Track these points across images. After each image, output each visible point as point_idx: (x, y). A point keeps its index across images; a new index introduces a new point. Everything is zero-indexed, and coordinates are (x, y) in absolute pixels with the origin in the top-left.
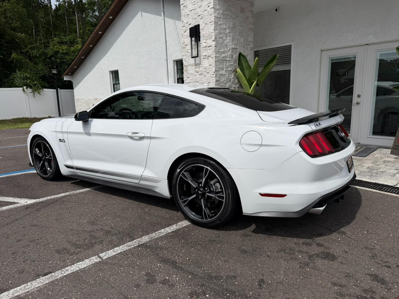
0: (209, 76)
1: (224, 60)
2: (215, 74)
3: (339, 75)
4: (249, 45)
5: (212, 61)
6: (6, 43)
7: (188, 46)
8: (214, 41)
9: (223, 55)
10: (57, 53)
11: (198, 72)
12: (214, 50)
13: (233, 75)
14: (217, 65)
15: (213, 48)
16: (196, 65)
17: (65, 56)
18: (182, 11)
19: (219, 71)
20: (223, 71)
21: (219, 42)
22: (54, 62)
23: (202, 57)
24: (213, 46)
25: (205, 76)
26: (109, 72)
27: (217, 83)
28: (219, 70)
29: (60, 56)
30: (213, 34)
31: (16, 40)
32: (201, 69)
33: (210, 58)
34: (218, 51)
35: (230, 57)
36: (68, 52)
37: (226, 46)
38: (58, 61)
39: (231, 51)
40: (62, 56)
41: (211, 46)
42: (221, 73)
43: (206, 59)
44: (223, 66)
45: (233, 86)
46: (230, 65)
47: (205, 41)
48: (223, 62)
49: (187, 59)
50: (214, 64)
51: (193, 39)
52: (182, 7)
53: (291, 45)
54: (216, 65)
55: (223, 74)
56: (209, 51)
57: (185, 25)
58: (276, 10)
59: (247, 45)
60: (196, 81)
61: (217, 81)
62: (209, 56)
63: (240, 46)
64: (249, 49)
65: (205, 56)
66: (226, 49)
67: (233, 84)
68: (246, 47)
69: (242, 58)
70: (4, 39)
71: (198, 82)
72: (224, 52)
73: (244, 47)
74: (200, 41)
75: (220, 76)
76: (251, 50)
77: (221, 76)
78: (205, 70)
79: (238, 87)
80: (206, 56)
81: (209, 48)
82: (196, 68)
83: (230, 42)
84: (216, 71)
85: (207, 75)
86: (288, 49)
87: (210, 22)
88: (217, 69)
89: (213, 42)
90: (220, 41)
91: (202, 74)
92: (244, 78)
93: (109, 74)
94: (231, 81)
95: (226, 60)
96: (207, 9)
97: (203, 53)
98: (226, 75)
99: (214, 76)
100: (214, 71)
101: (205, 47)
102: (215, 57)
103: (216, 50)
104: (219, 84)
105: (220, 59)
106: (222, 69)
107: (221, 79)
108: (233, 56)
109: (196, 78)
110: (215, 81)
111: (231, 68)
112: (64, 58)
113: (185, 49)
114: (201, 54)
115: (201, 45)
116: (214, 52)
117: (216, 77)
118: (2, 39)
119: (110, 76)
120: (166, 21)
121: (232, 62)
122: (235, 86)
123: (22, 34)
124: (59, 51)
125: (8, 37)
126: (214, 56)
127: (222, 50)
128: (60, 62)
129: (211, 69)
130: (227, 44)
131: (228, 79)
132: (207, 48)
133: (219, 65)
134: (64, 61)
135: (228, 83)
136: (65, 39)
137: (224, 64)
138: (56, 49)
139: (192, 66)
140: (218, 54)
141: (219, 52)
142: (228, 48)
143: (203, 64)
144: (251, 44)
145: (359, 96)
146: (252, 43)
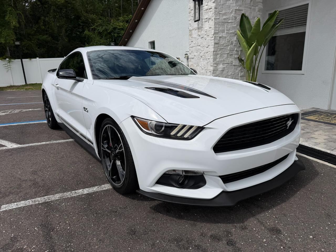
0: (209, 39)
1: (225, 22)
2: (214, 36)
4: (257, 6)
5: (212, 23)
6: (82, 23)
7: (193, 10)
8: (214, 2)
9: (224, 17)
10: (115, 29)
11: (200, 36)
12: (213, 11)
13: (235, 38)
14: (217, 28)
15: (213, 10)
16: (198, 28)
17: (121, 31)
19: (219, 34)
20: (223, 34)
21: (220, 4)
22: (112, 36)
23: (204, 20)
24: (213, 8)
25: (206, 40)
26: (148, 43)
27: (217, 46)
28: (219, 32)
29: (118, 31)
31: (89, 20)
32: (203, 32)
33: (210, 21)
34: (218, 13)
35: (232, 19)
36: (124, 28)
37: (229, 7)
38: (116, 35)
39: (234, 12)
40: (119, 32)
41: (211, 8)
42: (221, 36)
43: (207, 22)
44: (224, 28)
45: (235, 49)
46: (233, 27)
47: (206, 4)
48: (224, 24)
49: (192, 24)
50: (214, 26)
51: (197, 3)
53: (308, 4)
54: (215, 27)
55: (224, 36)
56: (210, 13)
59: (255, 6)
60: (198, 45)
61: (215, 44)
62: (210, 19)
63: (245, 7)
64: (257, 10)
65: (206, 19)
66: (228, 11)
67: (235, 47)
68: (252, 8)
69: (245, 19)
70: (81, 19)
71: (200, 46)
72: (225, 14)
73: (251, 8)
74: (202, 4)
75: (219, 39)
76: (259, 11)
77: (221, 39)
78: (206, 33)
79: (241, 50)
81: (210, 11)
82: (199, 32)
83: (233, 4)
84: (215, 33)
85: (208, 38)
86: (304, 9)
88: (217, 32)
89: (213, 4)
90: (221, 2)
91: (203, 37)
92: (243, 40)
93: (148, 44)
94: (233, 44)
95: (228, 22)
97: (205, 15)
98: (227, 38)
99: (213, 38)
100: (213, 33)
101: (207, 10)
102: (215, 19)
103: (216, 12)
104: (218, 47)
105: (220, 21)
106: (223, 31)
107: (221, 41)
108: (236, 18)
109: (198, 42)
110: (213, 44)
111: (234, 31)
112: (120, 33)
113: (191, 14)
114: (203, 17)
115: (203, 8)
116: (213, 14)
117: (214, 39)
118: (80, 20)
119: (149, 46)
121: (235, 24)
122: (238, 49)
123: (94, 15)
124: (117, 27)
125: (84, 18)
126: (213, 18)
127: (224, 12)
128: (117, 36)
129: (210, 32)
130: (230, 5)
131: (229, 41)
132: (208, 11)
133: (219, 28)
134: (120, 35)
135: (229, 46)
136: (127, 18)
137: (226, 26)
138: (114, 26)
139: (195, 30)
140: (218, 16)
141: (220, 13)
142: (231, 10)
143: (205, 27)
144: (259, 5)
146: (261, 4)
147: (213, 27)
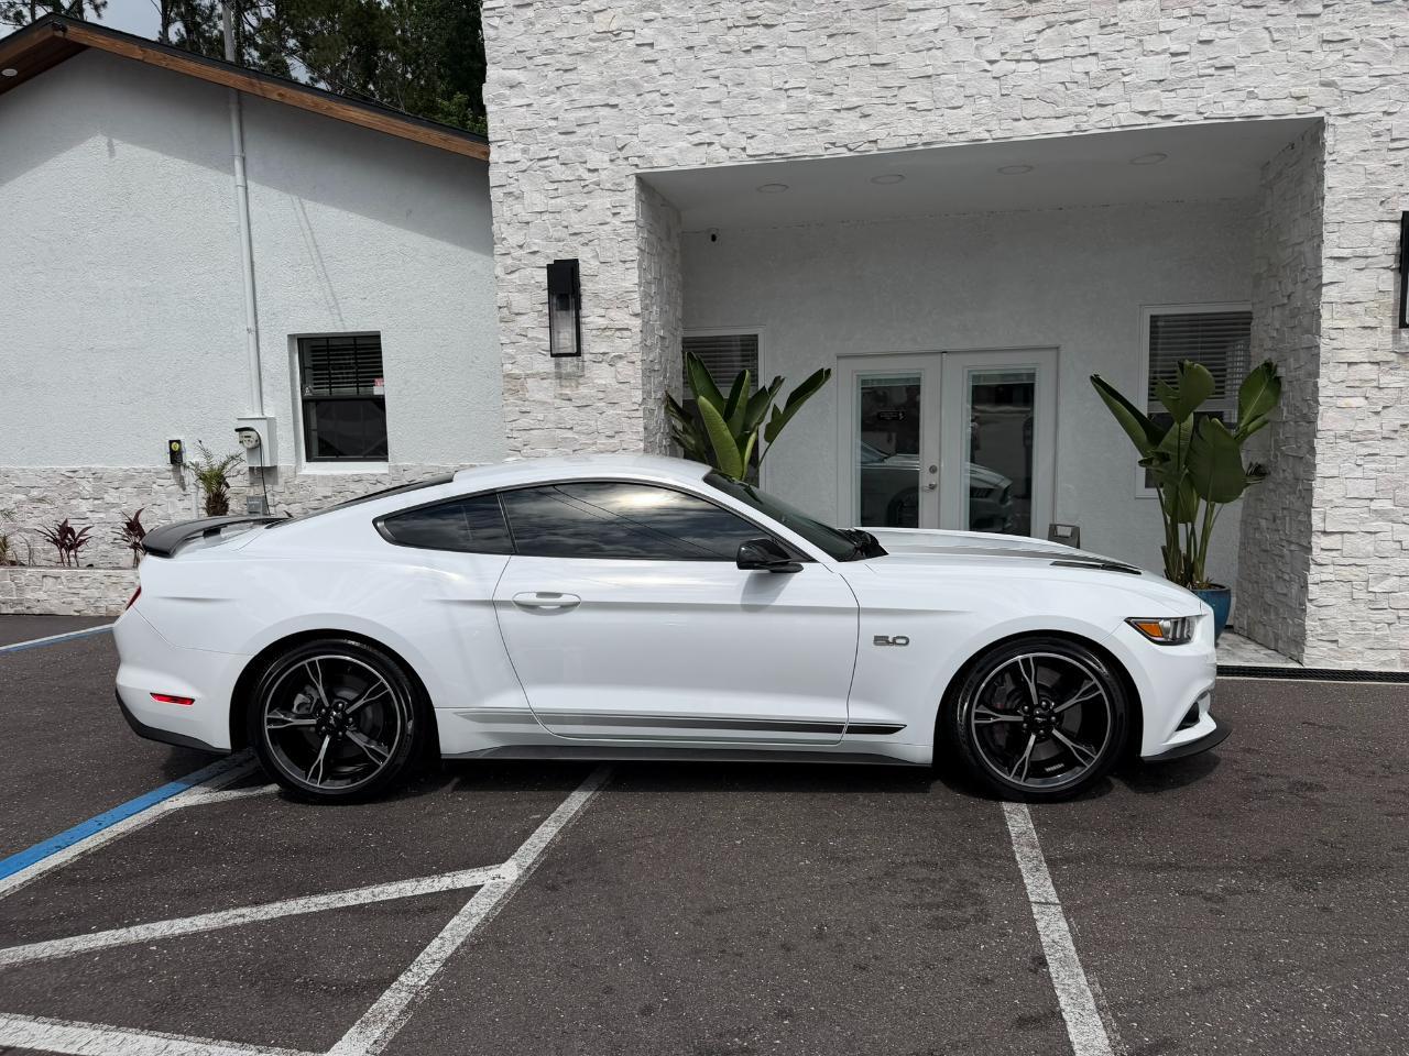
0: (618, 414)
1: (651, 370)
2: (642, 409)
3: (883, 419)
4: (678, 328)
5: (629, 371)
7: (525, 317)
8: (636, 315)
9: (650, 355)
11: (570, 400)
12: (637, 340)
15: (635, 336)
16: (559, 376)
18: (495, 206)
19: (647, 401)
20: (651, 400)
21: (645, 320)
23: (590, 357)
24: (635, 330)
25: (601, 414)
30: (636, 296)
32: (583, 390)
33: (620, 364)
35: (658, 363)
37: (653, 330)
41: (627, 329)
42: (649, 407)
43: (606, 364)
44: (651, 387)
46: (659, 383)
47: (599, 311)
49: (520, 358)
50: (640, 381)
52: (495, 194)
53: (756, 336)
55: (652, 407)
56: (618, 341)
57: (512, 251)
58: (714, 238)
59: (676, 330)
60: (561, 426)
62: (620, 357)
63: (668, 331)
64: (679, 339)
65: (600, 356)
66: (653, 340)
71: (571, 429)
72: (651, 348)
73: (673, 334)
74: (579, 307)
76: (681, 342)
77: (649, 414)
78: (601, 395)
80: (604, 354)
81: (618, 334)
82: (561, 386)
83: (657, 321)
84: (643, 401)
85: (611, 412)
87: (624, 262)
89: (633, 318)
91: (588, 406)
92: (721, 425)
95: (654, 368)
96: (608, 220)
97: (596, 345)
98: (655, 413)
99: (640, 414)
100: (638, 399)
101: (604, 329)
102: (643, 361)
103: (642, 342)
104: (648, 437)
105: (647, 367)
106: (650, 394)
107: (650, 422)
108: (662, 359)
109: (561, 418)
111: (661, 393)
113: (513, 325)
114: (590, 348)
115: (585, 320)
116: (638, 347)
117: (644, 417)
120: (252, 196)
121: (661, 375)
126: (640, 358)
127: (649, 342)
129: (625, 393)
130: (654, 325)
132: (609, 333)
133: (646, 385)
137: (653, 380)
139: (543, 379)
140: (645, 352)
141: (646, 346)
142: (656, 336)
143: (595, 376)
144: (680, 326)
145: (933, 470)
146: (681, 324)
147: (637, 380)
